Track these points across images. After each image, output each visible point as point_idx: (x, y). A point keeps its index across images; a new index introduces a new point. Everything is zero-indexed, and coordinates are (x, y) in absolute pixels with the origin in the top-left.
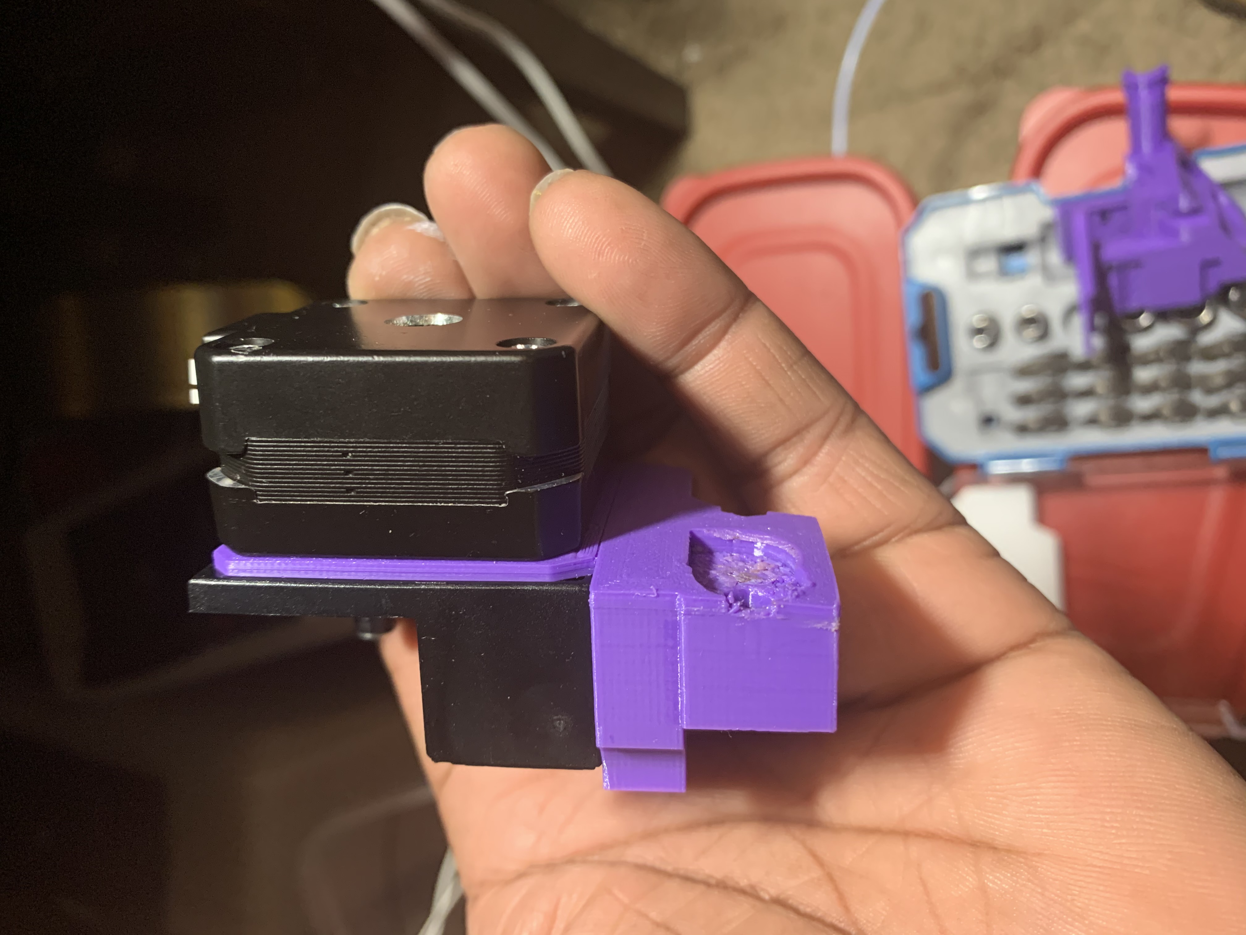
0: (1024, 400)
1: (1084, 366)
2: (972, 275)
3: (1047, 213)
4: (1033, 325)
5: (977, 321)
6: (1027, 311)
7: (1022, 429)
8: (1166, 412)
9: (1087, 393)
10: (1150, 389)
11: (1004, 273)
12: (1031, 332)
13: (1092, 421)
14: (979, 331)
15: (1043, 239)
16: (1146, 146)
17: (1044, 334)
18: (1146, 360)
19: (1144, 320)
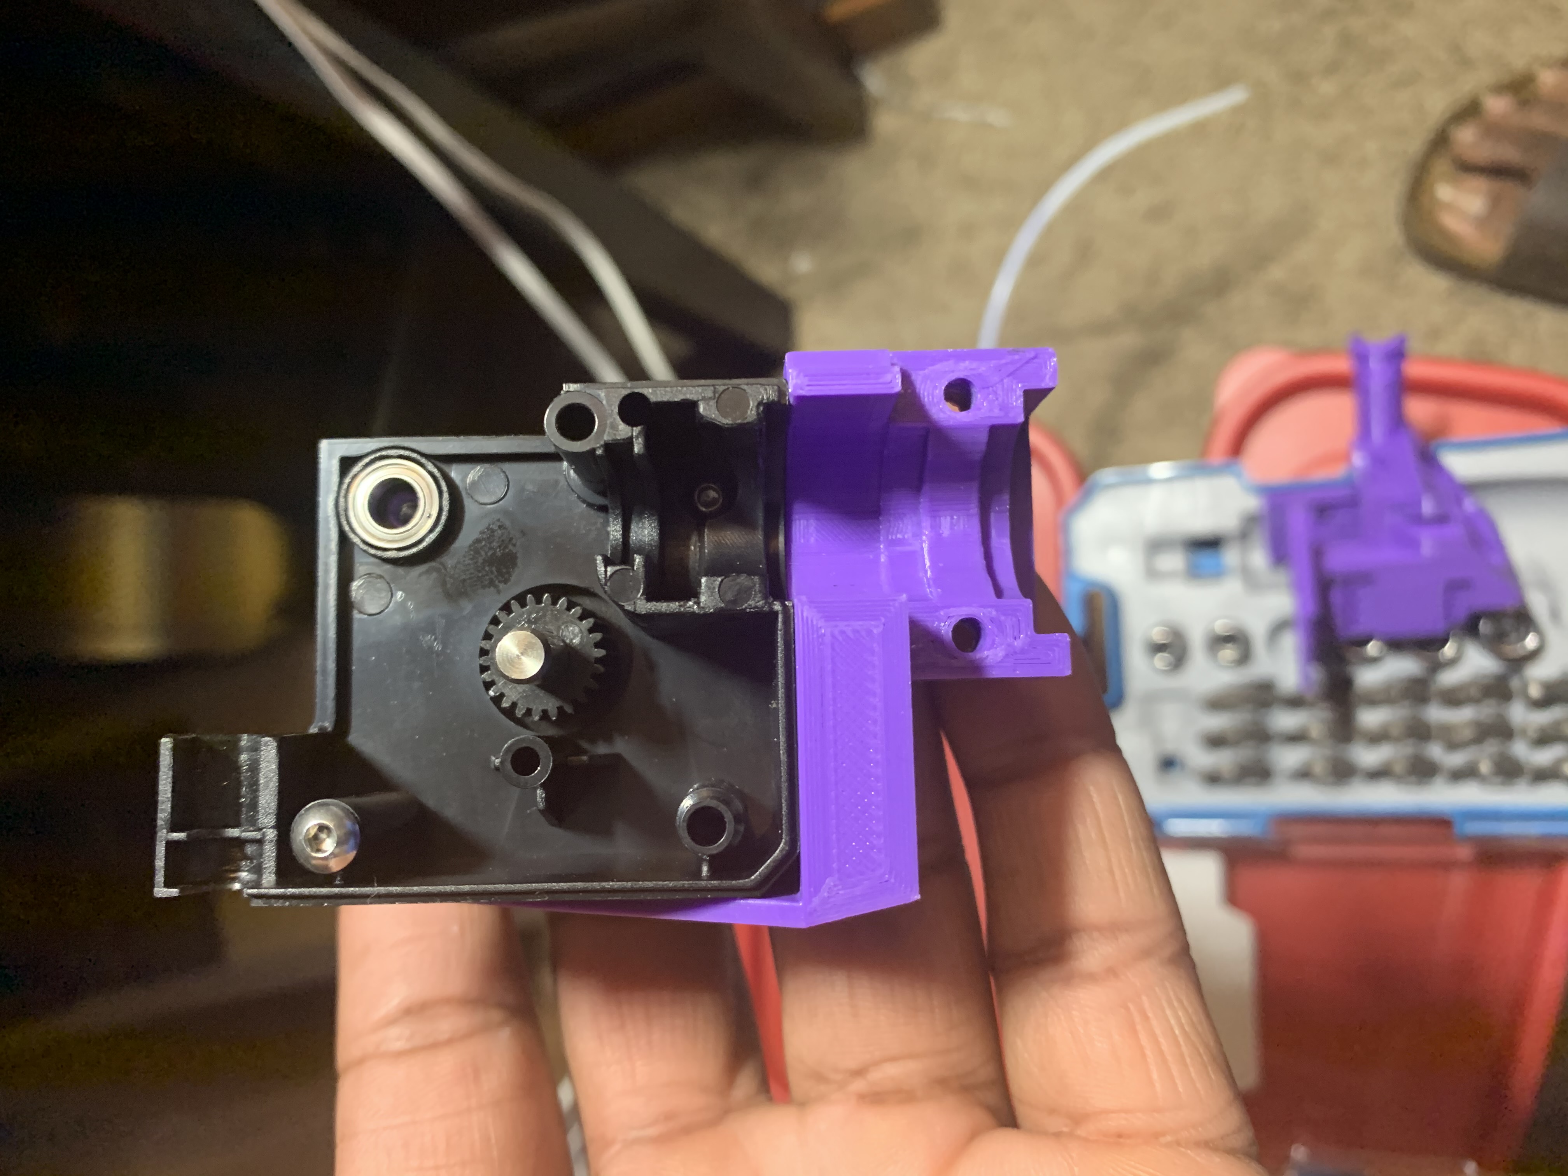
0: (1216, 741)
1: (1295, 702)
2: (1152, 574)
3: (1252, 503)
4: (1230, 645)
5: (1158, 635)
6: (1220, 626)
7: (1213, 779)
8: (1398, 768)
9: (1297, 738)
10: (1377, 738)
11: (1194, 574)
12: (1229, 653)
13: (1304, 774)
14: (1159, 648)
15: (1244, 536)
16: (1378, 432)
17: (1245, 657)
18: (1373, 700)
19: (1372, 648)
